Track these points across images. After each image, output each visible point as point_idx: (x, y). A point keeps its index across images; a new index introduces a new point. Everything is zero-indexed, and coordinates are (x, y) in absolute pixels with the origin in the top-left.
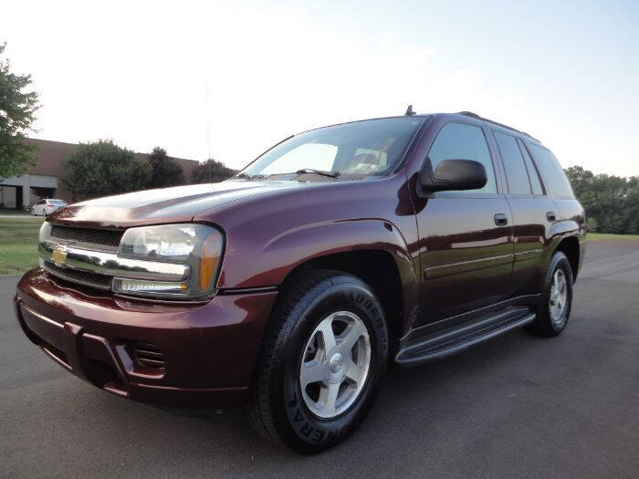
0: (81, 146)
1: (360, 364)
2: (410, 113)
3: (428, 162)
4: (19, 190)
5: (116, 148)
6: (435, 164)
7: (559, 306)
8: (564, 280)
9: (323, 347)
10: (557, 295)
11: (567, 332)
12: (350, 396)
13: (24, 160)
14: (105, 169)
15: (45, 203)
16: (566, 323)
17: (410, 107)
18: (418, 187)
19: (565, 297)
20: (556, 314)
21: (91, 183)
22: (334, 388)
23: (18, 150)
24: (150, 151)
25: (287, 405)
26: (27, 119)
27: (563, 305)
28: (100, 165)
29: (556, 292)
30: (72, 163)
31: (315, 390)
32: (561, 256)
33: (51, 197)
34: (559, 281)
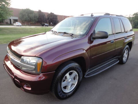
0: (22, 9)
1: (76, 80)
2: (92, 15)
3: (94, 31)
4: (10, 20)
5: (30, 10)
6: (96, 32)
7: (126, 57)
8: (127, 51)
9: (67, 79)
10: (125, 55)
11: (126, 63)
12: (73, 87)
13: (10, 14)
14: (28, 15)
15: (16, 23)
16: (126, 61)
17: (92, 14)
18: (91, 38)
19: (127, 55)
20: (124, 59)
21: (25, 18)
22: (70, 86)
23: (8, 12)
24: (38, 11)
25: (58, 93)
26: (9, 4)
27: (127, 57)
28: (27, 14)
29: (125, 54)
30: (21, 14)
31: (65, 87)
32: (127, 46)
33: (17, 22)
34: (126, 51)
